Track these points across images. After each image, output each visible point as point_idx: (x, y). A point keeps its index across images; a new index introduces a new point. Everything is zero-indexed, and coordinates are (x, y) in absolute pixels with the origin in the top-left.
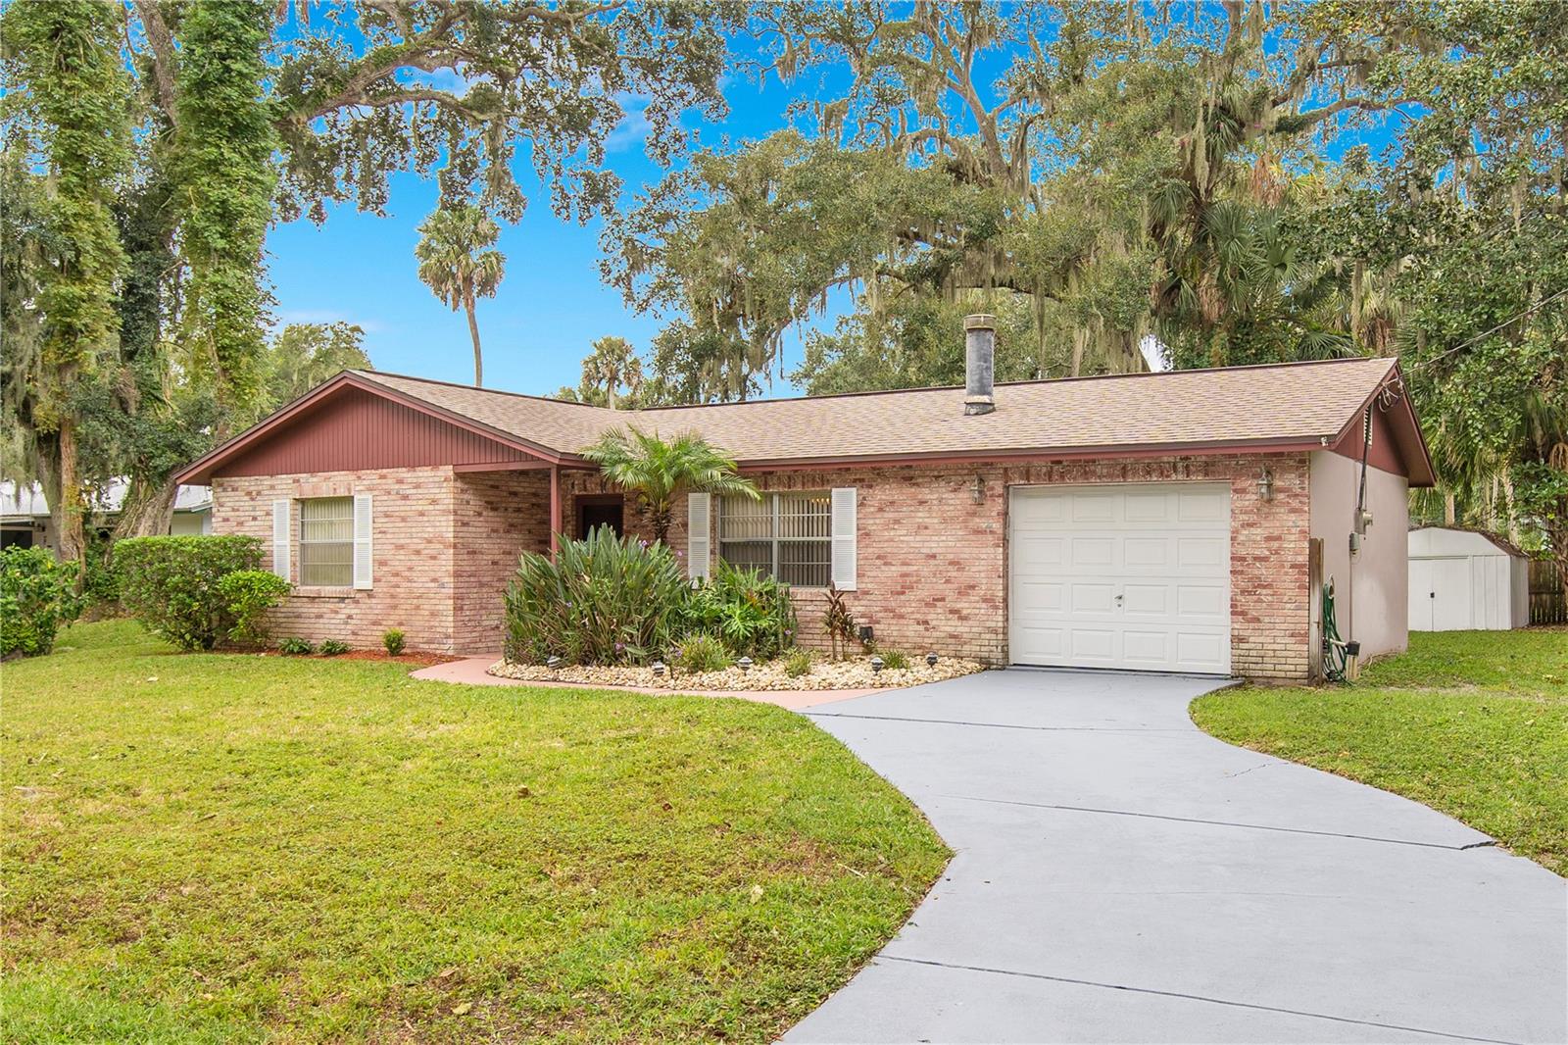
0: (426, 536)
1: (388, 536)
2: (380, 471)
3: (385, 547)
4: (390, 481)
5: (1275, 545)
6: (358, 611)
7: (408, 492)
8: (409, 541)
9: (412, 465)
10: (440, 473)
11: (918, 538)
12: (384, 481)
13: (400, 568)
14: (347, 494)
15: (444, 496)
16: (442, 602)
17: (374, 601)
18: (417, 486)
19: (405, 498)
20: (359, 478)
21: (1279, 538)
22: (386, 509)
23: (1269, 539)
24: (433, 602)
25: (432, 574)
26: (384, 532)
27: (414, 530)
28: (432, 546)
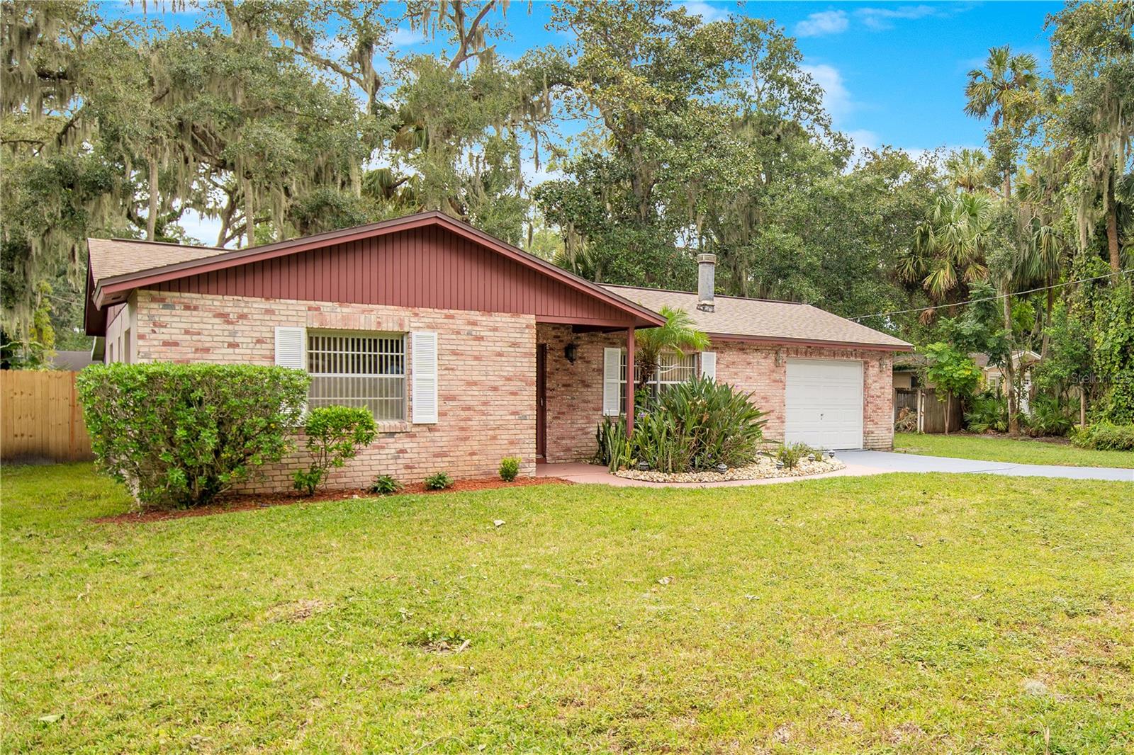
0: (505, 374)
1: (457, 373)
2: (446, 311)
3: (452, 383)
4: (458, 322)
5: (882, 390)
6: (415, 445)
7: (482, 334)
8: (484, 378)
9: (488, 309)
10: (520, 320)
11: (747, 384)
12: (451, 321)
13: (472, 403)
14: (396, 329)
15: (527, 340)
16: (524, 432)
17: (437, 434)
18: (495, 329)
19: (480, 338)
20: (416, 315)
21: (883, 388)
22: (454, 347)
23: (881, 388)
24: (513, 432)
25: (513, 408)
26: (452, 369)
27: (489, 368)
28: (512, 383)
